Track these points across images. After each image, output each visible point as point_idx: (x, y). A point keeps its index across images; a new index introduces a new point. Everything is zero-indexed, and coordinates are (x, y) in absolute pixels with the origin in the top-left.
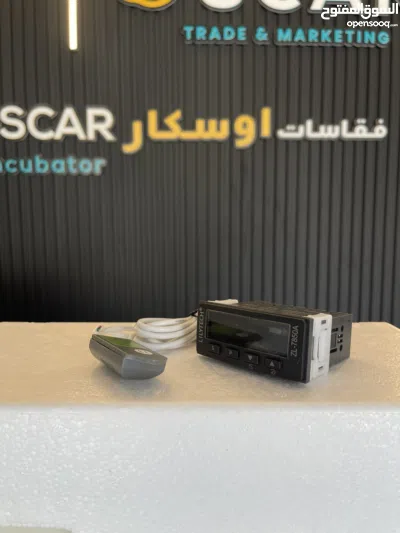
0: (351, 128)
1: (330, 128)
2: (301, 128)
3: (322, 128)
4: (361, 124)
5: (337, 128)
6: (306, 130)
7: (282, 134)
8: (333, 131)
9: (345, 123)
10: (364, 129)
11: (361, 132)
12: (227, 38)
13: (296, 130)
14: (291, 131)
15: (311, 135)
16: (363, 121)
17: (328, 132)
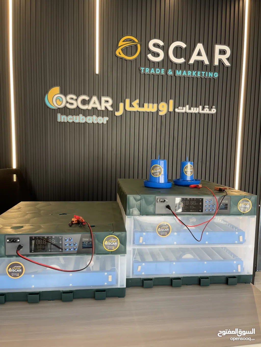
0: (203, 109)
1: (195, 108)
2: (184, 108)
3: (192, 108)
4: (207, 108)
5: (198, 109)
6: (186, 109)
7: (177, 110)
8: (196, 110)
9: (201, 107)
10: (208, 109)
11: (206, 111)
12: (157, 72)
13: (183, 109)
14: (180, 109)
15: (188, 111)
16: (208, 107)
17: (194, 110)
